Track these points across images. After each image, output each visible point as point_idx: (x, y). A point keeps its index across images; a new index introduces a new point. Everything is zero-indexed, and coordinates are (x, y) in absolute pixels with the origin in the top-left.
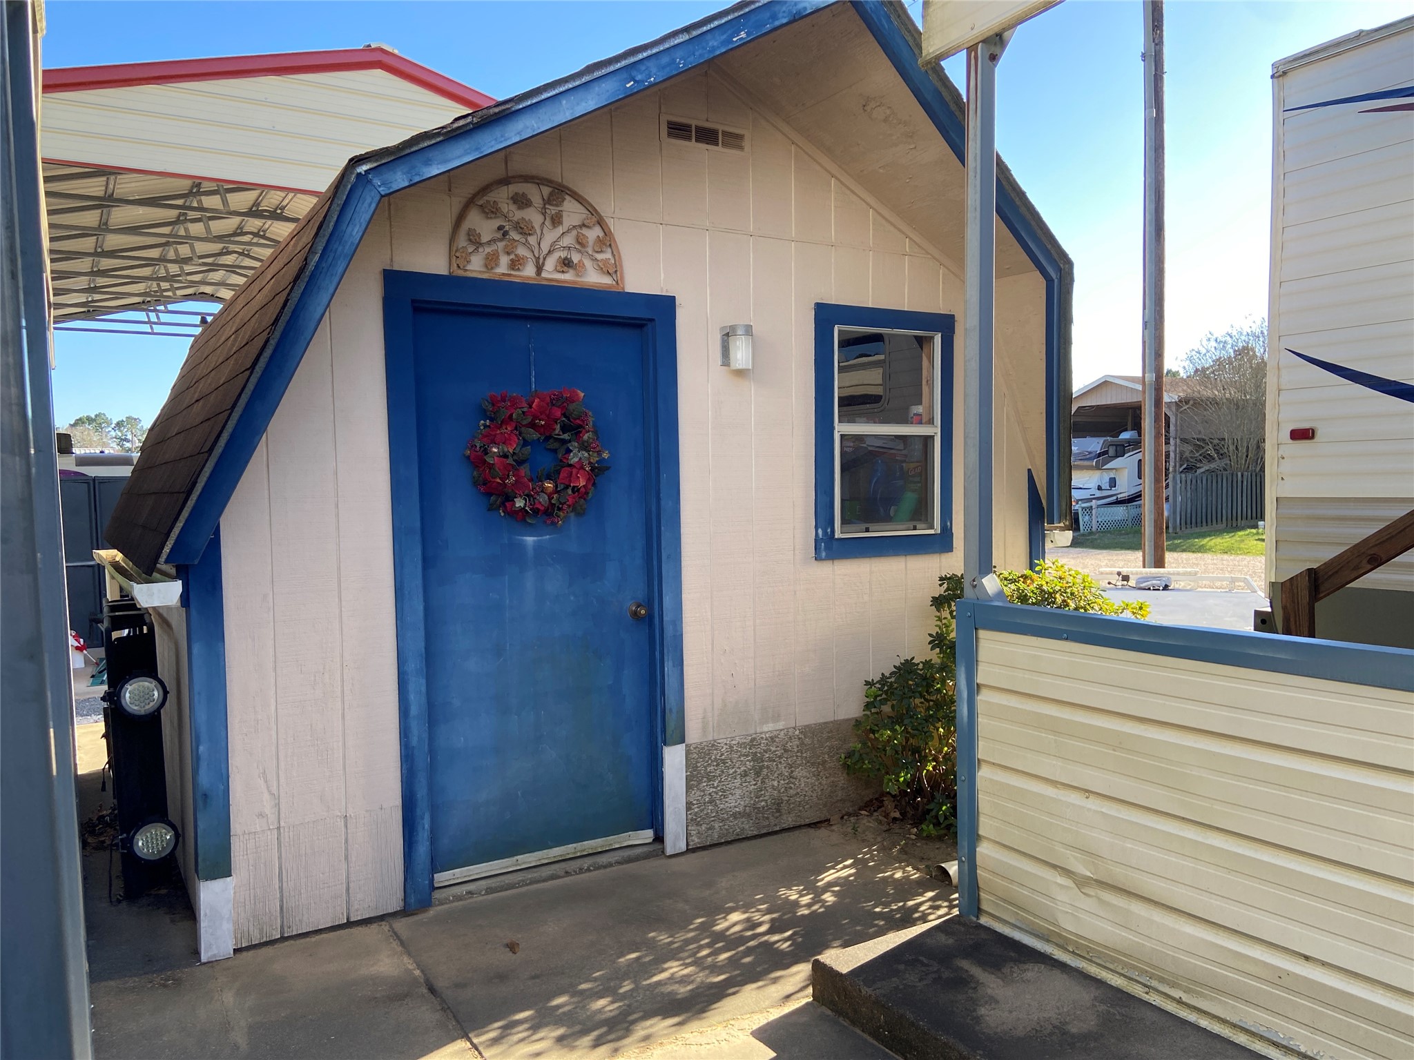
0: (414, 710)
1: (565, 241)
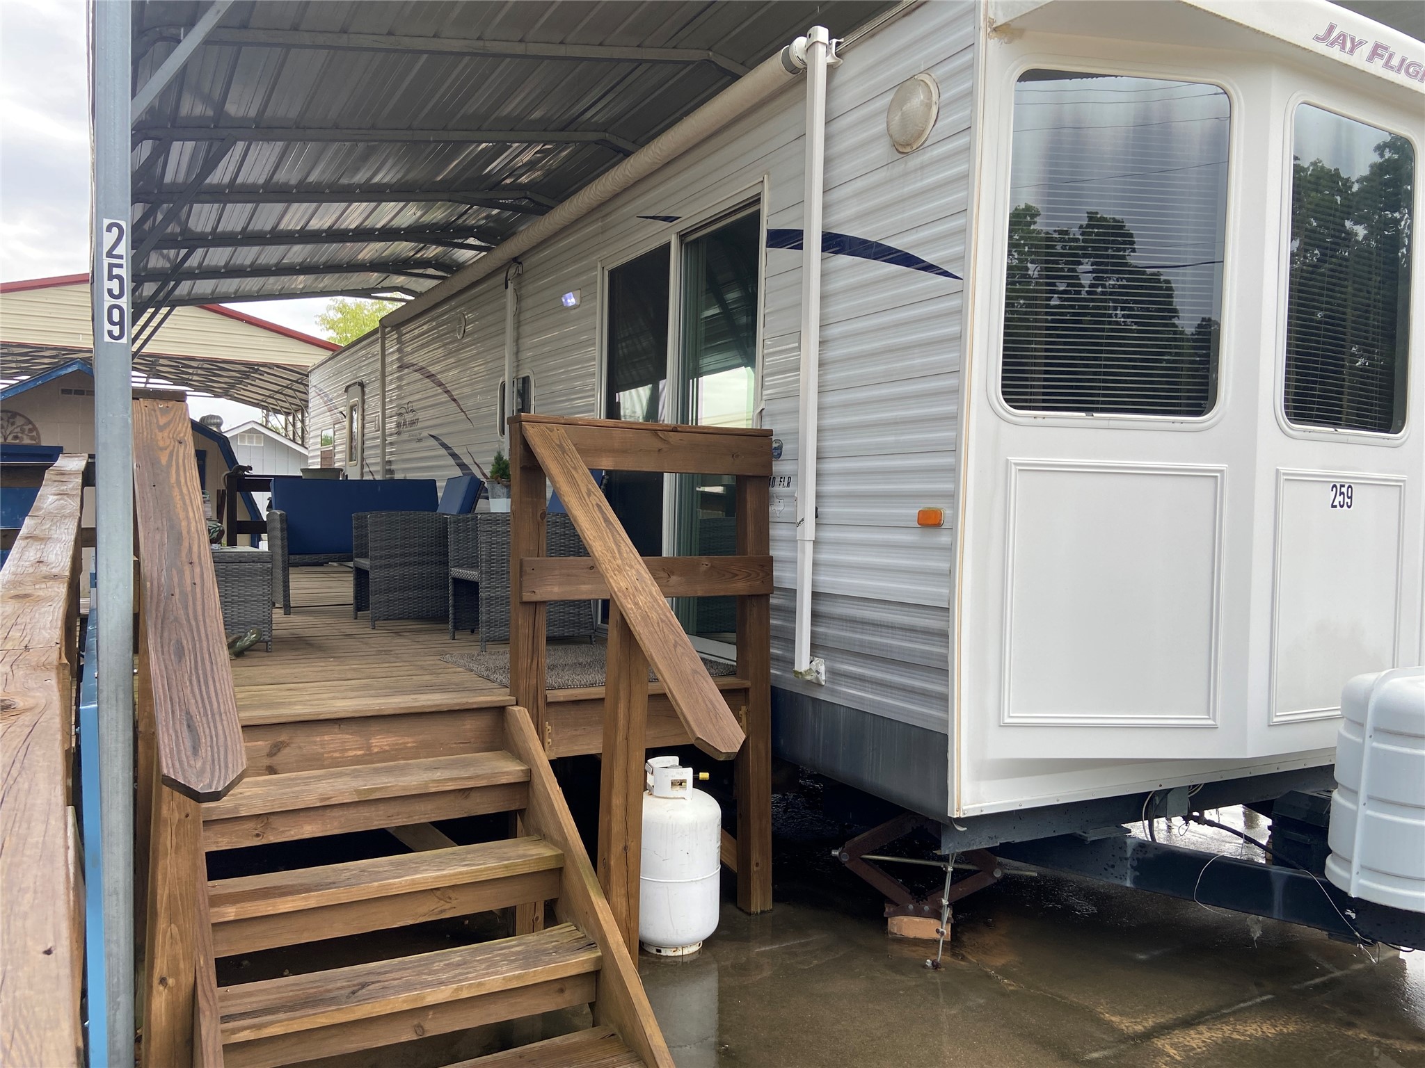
1: (16, 430)
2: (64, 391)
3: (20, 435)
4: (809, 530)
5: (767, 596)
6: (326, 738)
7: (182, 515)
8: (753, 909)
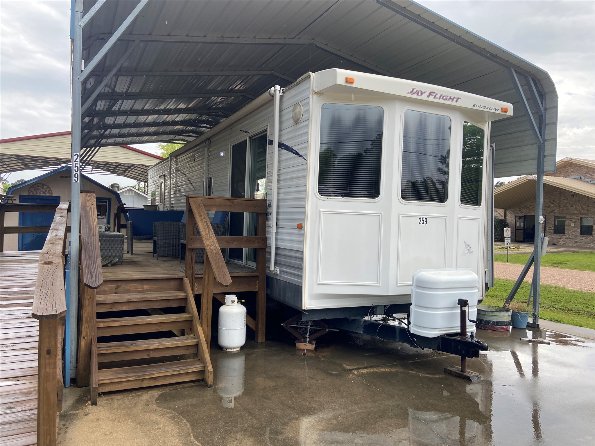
0: (20, 243)
1: (44, 191)
2: (61, 177)
3: (45, 192)
4: (274, 229)
5: (265, 248)
6: (131, 285)
7: (92, 224)
8: (259, 341)
